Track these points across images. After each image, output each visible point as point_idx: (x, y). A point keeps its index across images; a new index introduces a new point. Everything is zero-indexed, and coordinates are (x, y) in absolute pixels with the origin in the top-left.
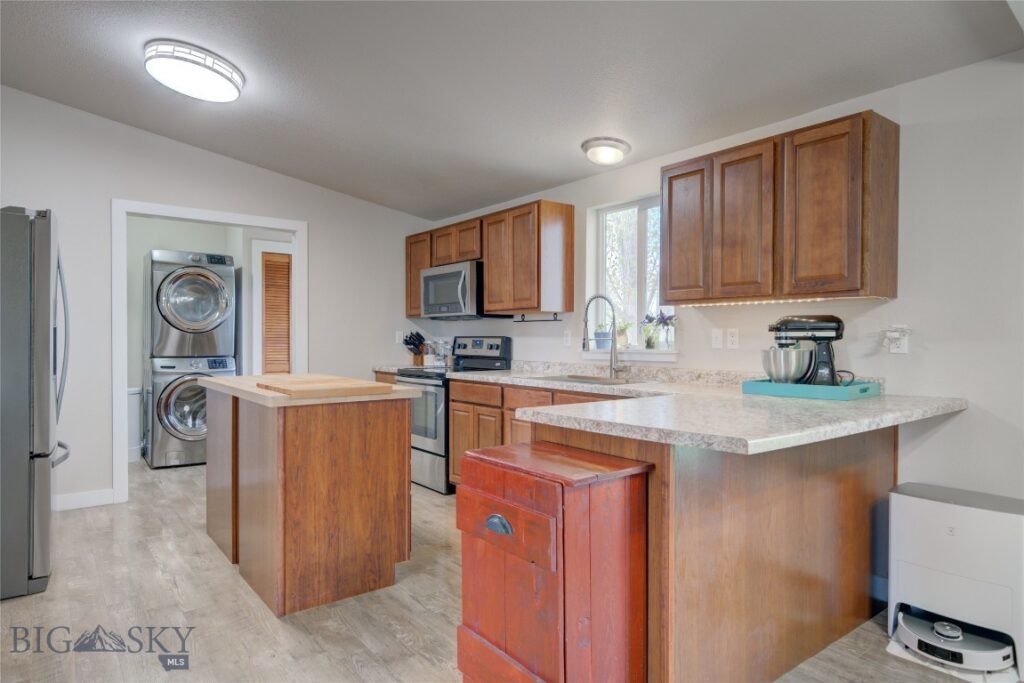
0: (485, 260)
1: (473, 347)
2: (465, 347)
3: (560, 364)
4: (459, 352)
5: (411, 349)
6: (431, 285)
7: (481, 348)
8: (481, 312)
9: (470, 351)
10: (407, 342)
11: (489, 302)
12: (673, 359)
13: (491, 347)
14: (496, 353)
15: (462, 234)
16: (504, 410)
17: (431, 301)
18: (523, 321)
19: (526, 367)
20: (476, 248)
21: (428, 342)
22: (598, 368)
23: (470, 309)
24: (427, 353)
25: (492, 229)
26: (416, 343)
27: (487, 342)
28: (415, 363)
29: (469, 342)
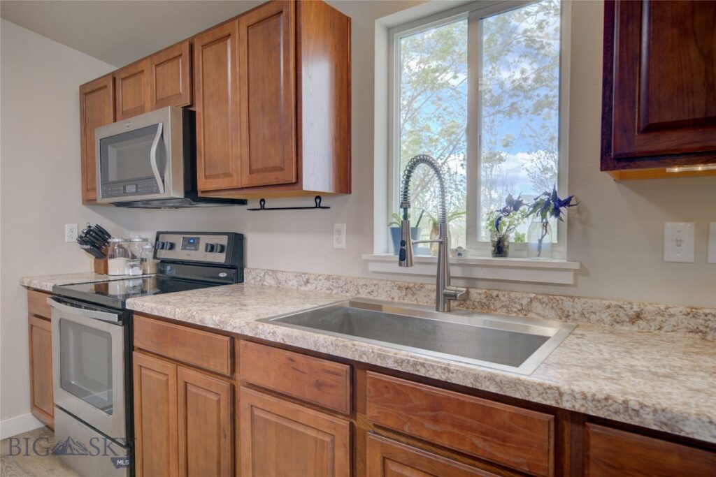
0: (198, 109)
1: (184, 248)
2: (172, 246)
3: (328, 278)
4: (165, 254)
5: (87, 250)
6: (112, 151)
7: (196, 249)
8: (192, 192)
9: (179, 254)
10: (82, 240)
11: (206, 177)
12: (568, 278)
13: (212, 248)
14: (220, 258)
15: (160, 68)
16: (237, 384)
17: (113, 177)
18: (263, 208)
19: (269, 281)
20: (182, 87)
21: (115, 240)
22: (400, 288)
23: (172, 187)
24: (113, 257)
25: (210, 52)
26: (96, 241)
27: (204, 240)
28: (97, 271)
29: (178, 240)
